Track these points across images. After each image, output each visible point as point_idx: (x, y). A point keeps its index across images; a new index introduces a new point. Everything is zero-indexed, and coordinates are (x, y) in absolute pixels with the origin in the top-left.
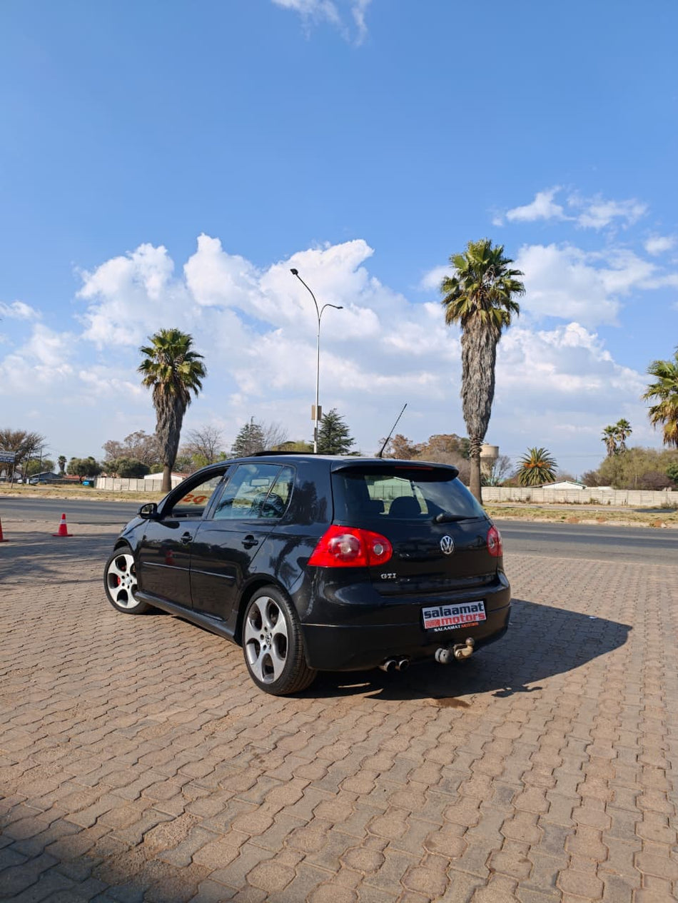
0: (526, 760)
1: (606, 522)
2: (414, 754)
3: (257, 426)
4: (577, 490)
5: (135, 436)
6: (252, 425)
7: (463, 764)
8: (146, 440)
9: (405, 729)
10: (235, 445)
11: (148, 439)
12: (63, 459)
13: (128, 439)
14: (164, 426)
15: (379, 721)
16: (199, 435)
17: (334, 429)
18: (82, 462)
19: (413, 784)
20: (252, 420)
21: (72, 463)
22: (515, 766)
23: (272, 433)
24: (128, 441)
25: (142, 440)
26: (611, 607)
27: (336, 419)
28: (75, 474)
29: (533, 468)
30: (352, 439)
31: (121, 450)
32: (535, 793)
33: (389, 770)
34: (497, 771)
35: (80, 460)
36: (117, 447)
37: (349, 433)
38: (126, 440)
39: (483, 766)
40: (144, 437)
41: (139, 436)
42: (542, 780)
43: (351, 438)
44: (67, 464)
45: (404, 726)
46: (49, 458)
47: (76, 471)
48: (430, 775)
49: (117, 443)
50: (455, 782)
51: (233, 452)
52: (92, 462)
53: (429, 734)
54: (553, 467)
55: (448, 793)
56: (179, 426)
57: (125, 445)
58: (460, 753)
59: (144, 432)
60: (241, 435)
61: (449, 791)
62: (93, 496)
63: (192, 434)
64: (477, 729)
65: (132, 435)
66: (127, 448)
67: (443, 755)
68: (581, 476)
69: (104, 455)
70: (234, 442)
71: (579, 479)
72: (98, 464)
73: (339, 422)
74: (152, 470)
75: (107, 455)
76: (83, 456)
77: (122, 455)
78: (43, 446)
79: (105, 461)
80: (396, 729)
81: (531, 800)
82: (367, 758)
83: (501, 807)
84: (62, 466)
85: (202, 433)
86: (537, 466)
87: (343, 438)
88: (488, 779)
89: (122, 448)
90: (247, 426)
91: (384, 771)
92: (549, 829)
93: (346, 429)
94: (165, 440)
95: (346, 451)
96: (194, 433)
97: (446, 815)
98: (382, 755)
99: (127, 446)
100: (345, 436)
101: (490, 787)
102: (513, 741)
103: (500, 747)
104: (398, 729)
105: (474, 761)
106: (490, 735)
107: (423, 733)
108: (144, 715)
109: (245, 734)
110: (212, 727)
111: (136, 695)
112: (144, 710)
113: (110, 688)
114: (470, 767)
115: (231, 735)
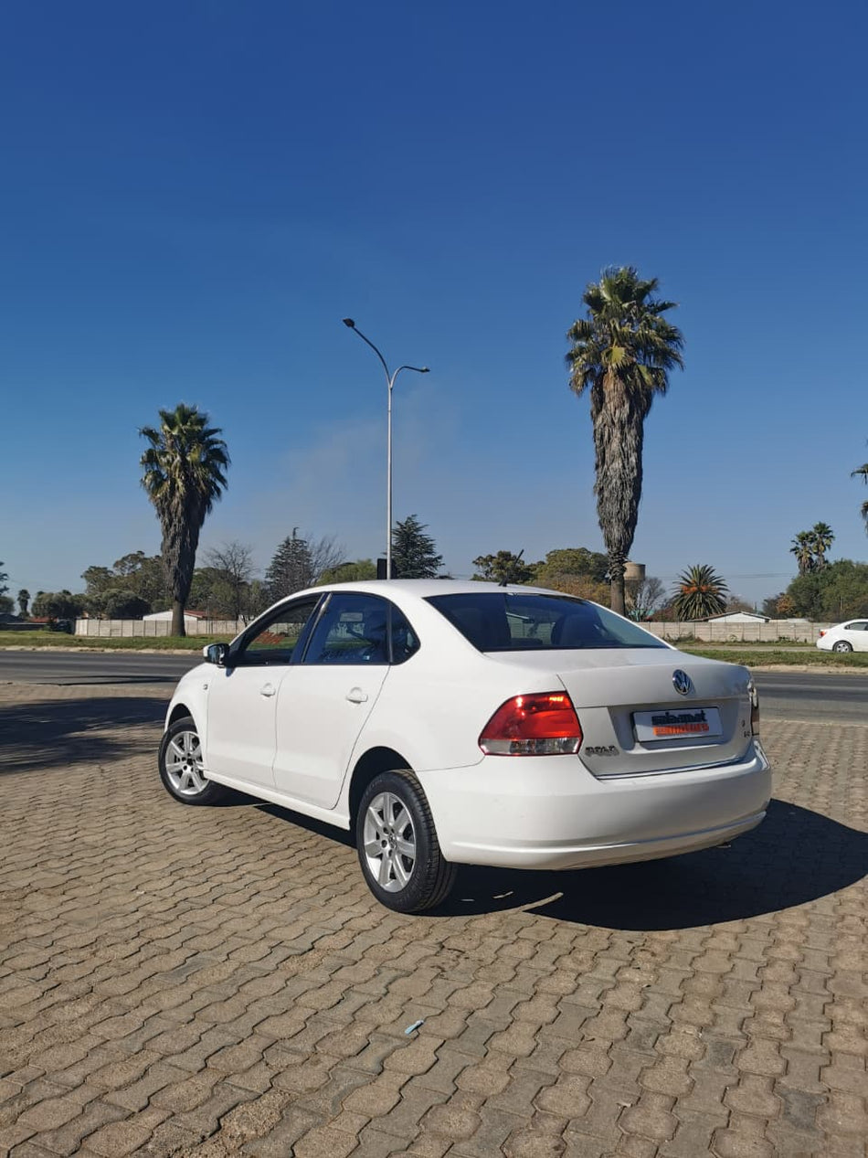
0: (744, 1003)
2: (587, 996)
7: (656, 1009)
9: (567, 962)
22: (732, 1011)
33: (553, 1021)
34: (706, 1019)
39: (686, 1012)
42: (774, 1030)
45: (565, 959)
48: (611, 1026)
50: (649, 1036)
53: (601, 969)
55: (644, 1052)
58: (651, 995)
61: (644, 1049)
64: (667, 961)
67: (624, 998)
80: (554, 963)
81: (760, 1058)
82: (519, 1004)
83: (720, 1069)
88: (694, 1029)
91: (547, 1023)
92: (791, 1097)
97: (644, 1083)
98: (540, 1000)
101: (699, 1040)
102: (721, 977)
103: (706, 985)
104: (557, 963)
105: (671, 1006)
106: (689, 969)
107: (594, 967)
108: (194, 952)
109: (342, 974)
110: (293, 965)
111: (178, 925)
112: (194, 944)
113: (139, 915)
114: (667, 1014)
115: (322, 976)
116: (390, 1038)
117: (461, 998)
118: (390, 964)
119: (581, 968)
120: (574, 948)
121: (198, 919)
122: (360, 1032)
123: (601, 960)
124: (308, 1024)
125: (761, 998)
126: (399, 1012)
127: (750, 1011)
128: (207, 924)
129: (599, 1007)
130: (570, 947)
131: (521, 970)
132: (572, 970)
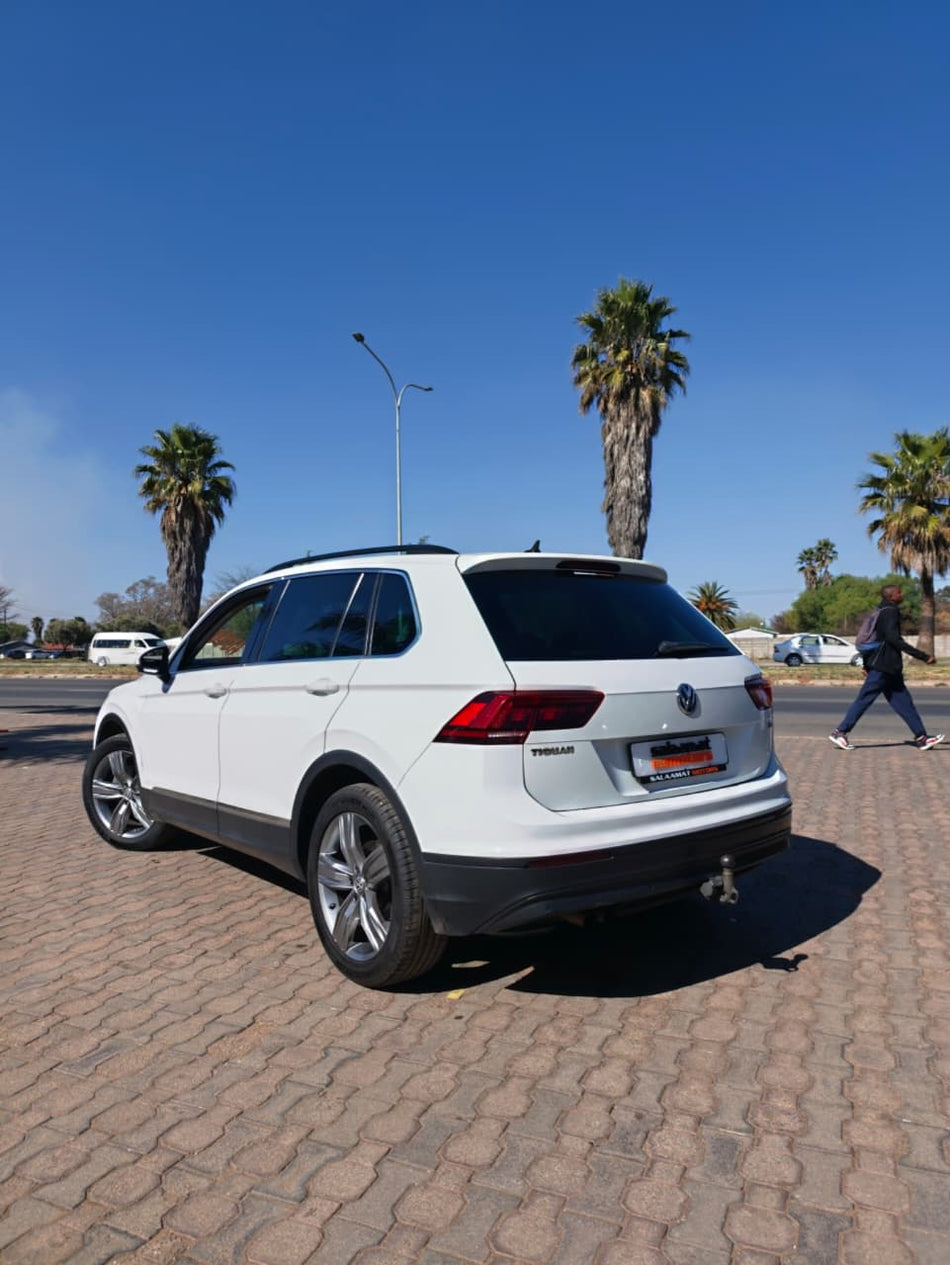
0: (750, 1081)
1: (811, 682)
2: (565, 1081)
4: (767, 639)
5: (141, 584)
7: (647, 1096)
8: (157, 590)
9: (550, 1033)
11: (160, 590)
12: (38, 622)
13: (132, 590)
14: (178, 569)
15: (504, 1022)
18: (66, 624)
19: (566, 1141)
21: (51, 627)
22: (736, 1094)
24: (132, 592)
25: (151, 591)
26: (842, 807)
28: (57, 643)
31: (122, 605)
32: (773, 1144)
33: (524, 1115)
34: (704, 1104)
35: (63, 622)
36: (115, 601)
38: (128, 591)
39: (682, 1096)
40: (154, 585)
41: (147, 584)
42: (784, 1119)
44: (45, 628)
45: (545, 1028)
46: (19, 621)
47: (58, 639)
48: (592, 1120)
49: (116, 596)
50: (637, 1132)
52: (80, 624)
53: (586, 1040)
54: (732, 609)
55: (628, 1156)
56: (201, 567)
57: (127, 598)
58: (642, 1075)
59: (153, 578)
61: (630, 1152)
62: (79, 673)
63: (222, 580)
64: (663, 1027)
65: (137, 584)
66: (130, 602)
67: (610, 1079)
68: (770, 619)
69: (99, 614)
71: (768, 624)
72: (89, 627)
75: (102, 613)
76: (67, 616)
77: (124, 613)
78: (8, 604)
79: (99, 621)
80: (532, 1035)
81: (769, 1161)
82: (486, 1092)
83: (720, 1180)
84: (38, 631)
88: (690, 1121)
89: (124, 602)
91: (516, 1117)
92: (808, 1219)
94: (181, 589)
96: (226, 577)
97: (628, 1202)
98: (512, 1085)
99: (131, 599)
101: (696, 1139)
102: (725, 1045)
103: (705, 1058)
104: (536, 1035)
105: (665, 1088)
106: (687, 1036)
107: (578, 1040)
108: (112, 1032)
109: (281, 1058)
110: (225, 1048)
111: (102, 996)
112: (113, 1022)
113: (60, 984)
114: (659, 1100)
115: (256, 1062)
116: (323, 1147)
117: (417, 1087)
118: (341, 1042)
119: (563, 1040)
120: (558, 1013)
121: (128, 988)
122: (289, 1139)
123: (587, 1028)
124: (227, 1130)
125: (772, 1075)
126: (340, 1108)
127: (755, 1093)
128: (137, 996)
129: (579, 1094)
130: (552, 1012)
131: (493, 1045)
132: (553, 1044)
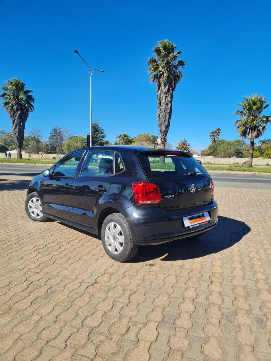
3: (59, 128)
6: (57, 128)
8: (5, 135)
10: (49, 137)
11: (7, 134)
14: (16, 128)
16: (32, 132)
17: (98, 131)
20: (57, 126)
23: (67, 132)
25: (3, 135)
27: (98, 126)
29: (182, 148)
30: (106, 135)
37: (104, 132)
40: (4, 133)
43: (104, 134)
51: (49, 141)
54: (189, 148)
56: (24, 128)
59: (4, 130)
60: (52, 132)
70: (49, 136)
73: (99, 127)
74: (9, 148)
85: (33, 132)
86: (183, 148)
87: (101, 135)
90: (55, 129)
93: (102, 130)
94: (17, 134)
95: (103, 140)
96: (30, 131)
100: (103, 134)
